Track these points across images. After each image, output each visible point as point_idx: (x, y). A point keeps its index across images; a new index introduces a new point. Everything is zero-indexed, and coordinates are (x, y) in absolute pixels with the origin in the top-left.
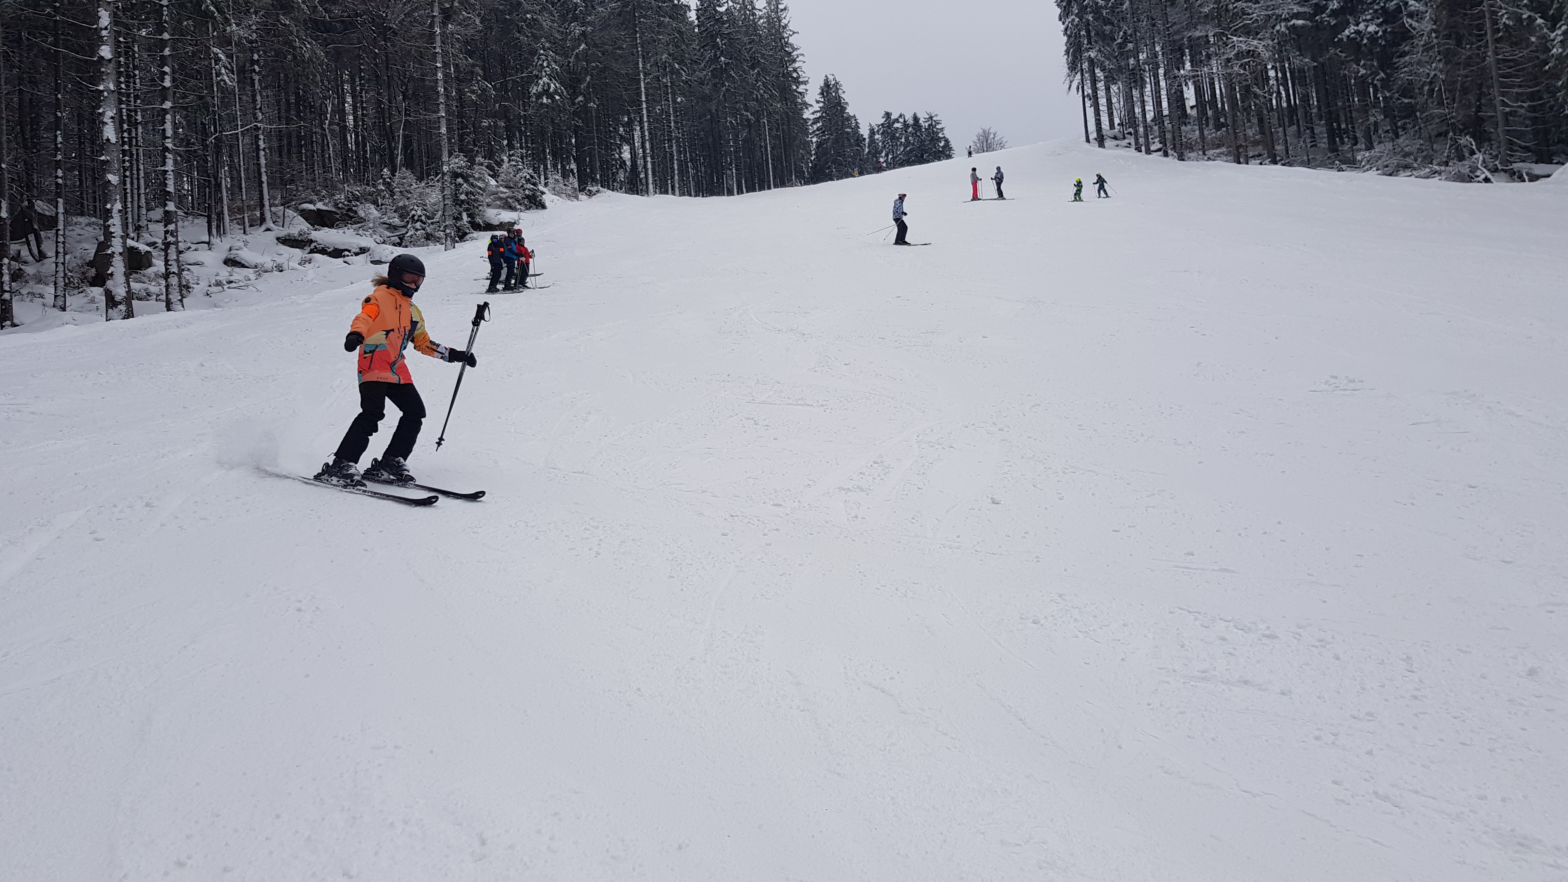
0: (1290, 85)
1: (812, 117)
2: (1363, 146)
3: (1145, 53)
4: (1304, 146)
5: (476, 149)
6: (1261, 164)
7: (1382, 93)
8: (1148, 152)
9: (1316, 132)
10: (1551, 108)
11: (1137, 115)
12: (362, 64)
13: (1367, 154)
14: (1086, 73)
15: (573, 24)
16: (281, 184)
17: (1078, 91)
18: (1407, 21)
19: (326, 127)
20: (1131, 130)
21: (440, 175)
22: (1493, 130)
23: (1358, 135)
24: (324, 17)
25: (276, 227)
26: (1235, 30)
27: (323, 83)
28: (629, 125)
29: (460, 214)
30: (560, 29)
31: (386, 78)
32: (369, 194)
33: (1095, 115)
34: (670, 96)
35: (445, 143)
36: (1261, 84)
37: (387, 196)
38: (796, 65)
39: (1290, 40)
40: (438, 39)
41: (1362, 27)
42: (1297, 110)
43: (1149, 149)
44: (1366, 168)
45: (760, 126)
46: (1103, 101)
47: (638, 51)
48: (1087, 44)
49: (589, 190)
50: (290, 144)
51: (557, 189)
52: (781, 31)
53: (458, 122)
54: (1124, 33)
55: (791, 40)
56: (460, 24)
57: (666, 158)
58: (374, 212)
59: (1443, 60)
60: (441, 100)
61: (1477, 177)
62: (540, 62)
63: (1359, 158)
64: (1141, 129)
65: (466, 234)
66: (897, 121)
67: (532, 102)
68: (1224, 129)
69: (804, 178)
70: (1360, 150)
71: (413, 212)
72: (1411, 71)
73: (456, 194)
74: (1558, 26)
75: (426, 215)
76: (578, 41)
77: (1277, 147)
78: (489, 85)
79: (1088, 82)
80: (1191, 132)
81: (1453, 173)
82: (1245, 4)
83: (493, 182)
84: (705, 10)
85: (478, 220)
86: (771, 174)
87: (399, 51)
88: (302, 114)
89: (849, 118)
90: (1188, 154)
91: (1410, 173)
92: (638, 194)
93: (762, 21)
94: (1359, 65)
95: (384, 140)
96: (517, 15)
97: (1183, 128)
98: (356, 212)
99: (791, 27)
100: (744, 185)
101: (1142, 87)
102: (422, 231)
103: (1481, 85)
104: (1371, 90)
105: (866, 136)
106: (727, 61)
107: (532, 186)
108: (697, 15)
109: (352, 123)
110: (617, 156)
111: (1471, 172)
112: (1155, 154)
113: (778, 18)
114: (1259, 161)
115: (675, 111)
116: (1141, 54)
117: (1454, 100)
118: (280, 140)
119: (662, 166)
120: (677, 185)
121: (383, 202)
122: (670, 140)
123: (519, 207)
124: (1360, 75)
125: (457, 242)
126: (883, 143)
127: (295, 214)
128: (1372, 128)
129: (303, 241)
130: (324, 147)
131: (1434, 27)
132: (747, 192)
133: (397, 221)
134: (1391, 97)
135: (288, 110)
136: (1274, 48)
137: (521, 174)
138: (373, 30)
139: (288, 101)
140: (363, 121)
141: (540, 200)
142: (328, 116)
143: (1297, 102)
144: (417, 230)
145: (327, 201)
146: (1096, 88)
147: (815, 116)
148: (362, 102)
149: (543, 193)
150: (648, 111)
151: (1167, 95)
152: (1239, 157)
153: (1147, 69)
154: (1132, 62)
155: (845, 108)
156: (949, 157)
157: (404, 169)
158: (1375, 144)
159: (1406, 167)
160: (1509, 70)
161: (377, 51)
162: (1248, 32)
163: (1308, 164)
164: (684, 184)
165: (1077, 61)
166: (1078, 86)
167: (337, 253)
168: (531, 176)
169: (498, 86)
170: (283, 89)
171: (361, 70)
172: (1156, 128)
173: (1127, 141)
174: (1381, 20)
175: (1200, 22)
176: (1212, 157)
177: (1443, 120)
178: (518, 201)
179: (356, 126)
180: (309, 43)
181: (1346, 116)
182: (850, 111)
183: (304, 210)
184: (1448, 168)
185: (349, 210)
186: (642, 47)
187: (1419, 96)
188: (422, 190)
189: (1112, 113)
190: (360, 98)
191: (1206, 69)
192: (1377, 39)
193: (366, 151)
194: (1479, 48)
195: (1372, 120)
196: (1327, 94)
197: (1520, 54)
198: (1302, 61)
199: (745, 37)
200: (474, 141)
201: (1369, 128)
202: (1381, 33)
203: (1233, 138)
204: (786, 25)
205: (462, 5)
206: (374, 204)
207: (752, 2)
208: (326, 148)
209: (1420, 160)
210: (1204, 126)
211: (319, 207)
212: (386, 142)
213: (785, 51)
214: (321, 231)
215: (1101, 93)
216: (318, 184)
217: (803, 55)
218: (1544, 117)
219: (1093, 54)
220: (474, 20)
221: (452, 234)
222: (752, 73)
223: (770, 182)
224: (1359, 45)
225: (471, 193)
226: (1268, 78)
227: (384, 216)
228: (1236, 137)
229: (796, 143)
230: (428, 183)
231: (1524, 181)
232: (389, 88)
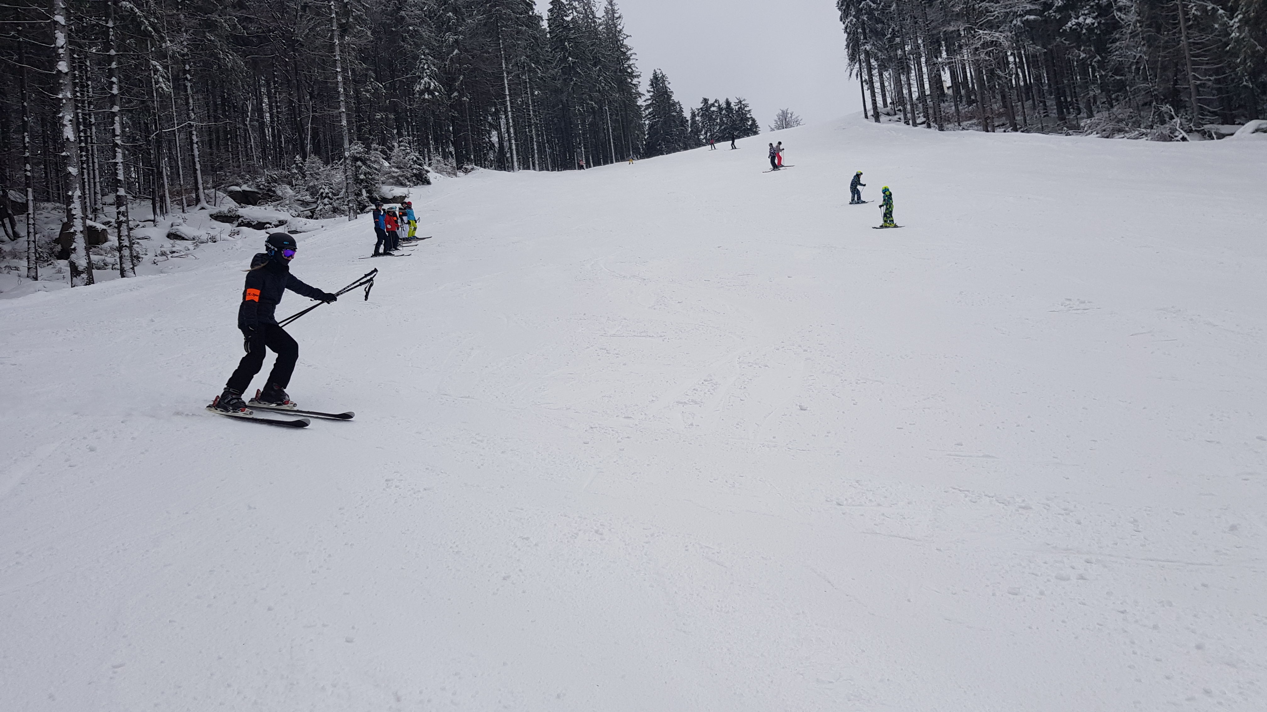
0: (1026, 68)
1: (644, 104)
2: (1085, 115)
3: (910, 46)
4: (1038, 116)
5: (371, 137)
6: (1005, 131)
7: (1099, 72)
8: (915, 124)
9: (1047, 104)
10: (1233, 80)
11: (905, 95)
12: (276, 71)
13: (1089, 122)
14: (863, 62)
15: (447, 34)
16: (212, 171)
17: (857, 77)
18: (1117, 14)
19: (247, 123)
20: (901, 107)
21: (343, 160)
22: (1187, 99)
23: (1081, 106)
24: (243, 33)
25: (209, 206)
26: (981, 25)
27: (244, 88)
28: (496, 114)
29: (360, 191)
30: (438, 38)
31: (295, 81)
32: (285, 177)
33: (872, 96)
34: (528, 90)
35: (345, 133)
36: (1003, 68)
37: (300, 177)
38: (631, 62)
39: (1024, 32)
40: (337, 49)
41: (1081, 19)
42: (1032, 87)
43: (916, 122)
44: (1088, 132)
45: (603, 112)
46: (877, 85)
47: (501, 55)
48: (863, 39)
49: (465, 168)
50: (218, 137)
51: (439, 168)
52: (617, 35)
53: (356, 116)
54: (892, 29)
55: (626, 42)
56: (355, 36)
57: (527, 141)
58: (289, 191)
59: (1146, 45)
60: (342, 99)
61: (1176, 137)
62: (422, 65)
63: (1082, 124)
64: (909, 107)
65: (365, 207)
66: (713, 105)
67: (416, 98)
68: (975, 104)
69: (640, 153)
70: (1083, 118)
71: (322, 190)
72: (1121, 54)
73: (356, 174)
74: (1236, 15)
75: (332, 193)
76: (452, 47)
77: (1017, 118)
78: (380, 85)
79: (865, 70)
80: (948, 108)
81: (1157, 134)
82: (988, 4)
83: (386, 164)
84: (555, 19)
85: (375, 195)
86: (613, 151)
87: (305, 59)
88: (227, 113)
89: (674, 104)
90: (946, 125)
91: (1123, 136)
92: (505, 170)
93: (601, 27)
94: (1080, 50)
95: (296, 132)
96: (402, 27)
97: (942, 104)
98: (274, 192)
99: (625, 31)
100: (591, 161)
101: (909, 73)
102: (330, 206)
103: (1177, 63)
104: (1090, 70)
105: (689, 118)
106: (574, 60)
107: (418, 166)
108: (548, 23)
109: (269, 119)
110: (487, 140)
111: (1171, 133)
112: (920, 126)
113: (614, 24)
114: (1003, 130)
115: (533, 102)
116: (906, 46)
117: (1156, 76)
118: (210, 135)
119: (524, 147)
120: (537, 162)
121: (297, 183)
122: (530, 126)
123: (408, 183)
124: (1081, 58)
125: (359, 214)
126: (703, 123)
127: (225, 195)
128: (1092, 100)
129: (232, 217)
130: (246, 139)
131: (1139, 18)
132: (594, 166)
133: (308, 198)
134: (1106, 76)
135: (215, 111)
136: (1012, 38)
137: (409, 157)
138: (283, 43)
139: (215, 103)
140: (278, 117)
141: (426, 177)
142: (249, 114)
143: (1032, 81)
144: (325, 205)
145: (250, 183)
146: (872, 75)
147: (647, 103)
148: (276, 102)
149: (428, 172)
150: (511, 103)
151: (929, 79)
152: (987, 126)
153: (912, 58)
154: (900, 53)
155: (671, 96)
156: (756, 133)
157: (313, 156)
158: (1095, 113)
159: (1120, 131)
160: (1198, 51)
161: (287, 60)
162: (991, 26)
163: (1042, 130)
164: (543, 161)
165: (855, 53)
166: (857, 74)
167: (260, 226)
168: (417, 158)
169: (388, 85)
170: (211, 93)
171: (275, 76)
172: (920, 105)
173: (897, 116)
174: (1096, 14)
175: (953, 19)
176: (966, 128)
177: (1148, 92)
178: (407, 178)
179: (272, 121)
180: (231, 55)
181: (1071, 91)
182: (675, 98)
183: (231, 192)
184: (1153, 130)
185: (269, 190)
186: (505, 51)
187: (1128, 74)
188: (328, 172)
189: (885, 94)
190: (274, 99)
191: (958, 57)
192: (1093, 29)
193: (282, 142)
194: (1174, 34)
195: (1091, 94)
196: (1055, 74)
197: (1207, 38)
198: (1034, 48)
199: (588, 40)
200: (369, 131)
201: (1089, 100)
202: (1096, 25)
203: (982, 112)
204: (621, 30)
205: (356, 20)
206: (289, 185)
207: (593, 12)
208: (248, 140)
209: (1130, 124)
210: (958, 102)
211: (244, 189)
212: (297, 134)
213: (621, 51)
214: (246, 209)
215: (876, 79)
216: (242, 170)
217: (635, 54)
218: (1227, 88)
219: (868, 47)
220: (367, 33)
221: (355, 207)
222: (594, 69)
223: (612, 157)
224: (1079, 34)
225: (369, 173)
226: (1008, 63)
227: (297, 194)
228: (984, 111)
229: (632, 125)
230: (333, 166)
231: (1213, 139)
232: (298, 90)
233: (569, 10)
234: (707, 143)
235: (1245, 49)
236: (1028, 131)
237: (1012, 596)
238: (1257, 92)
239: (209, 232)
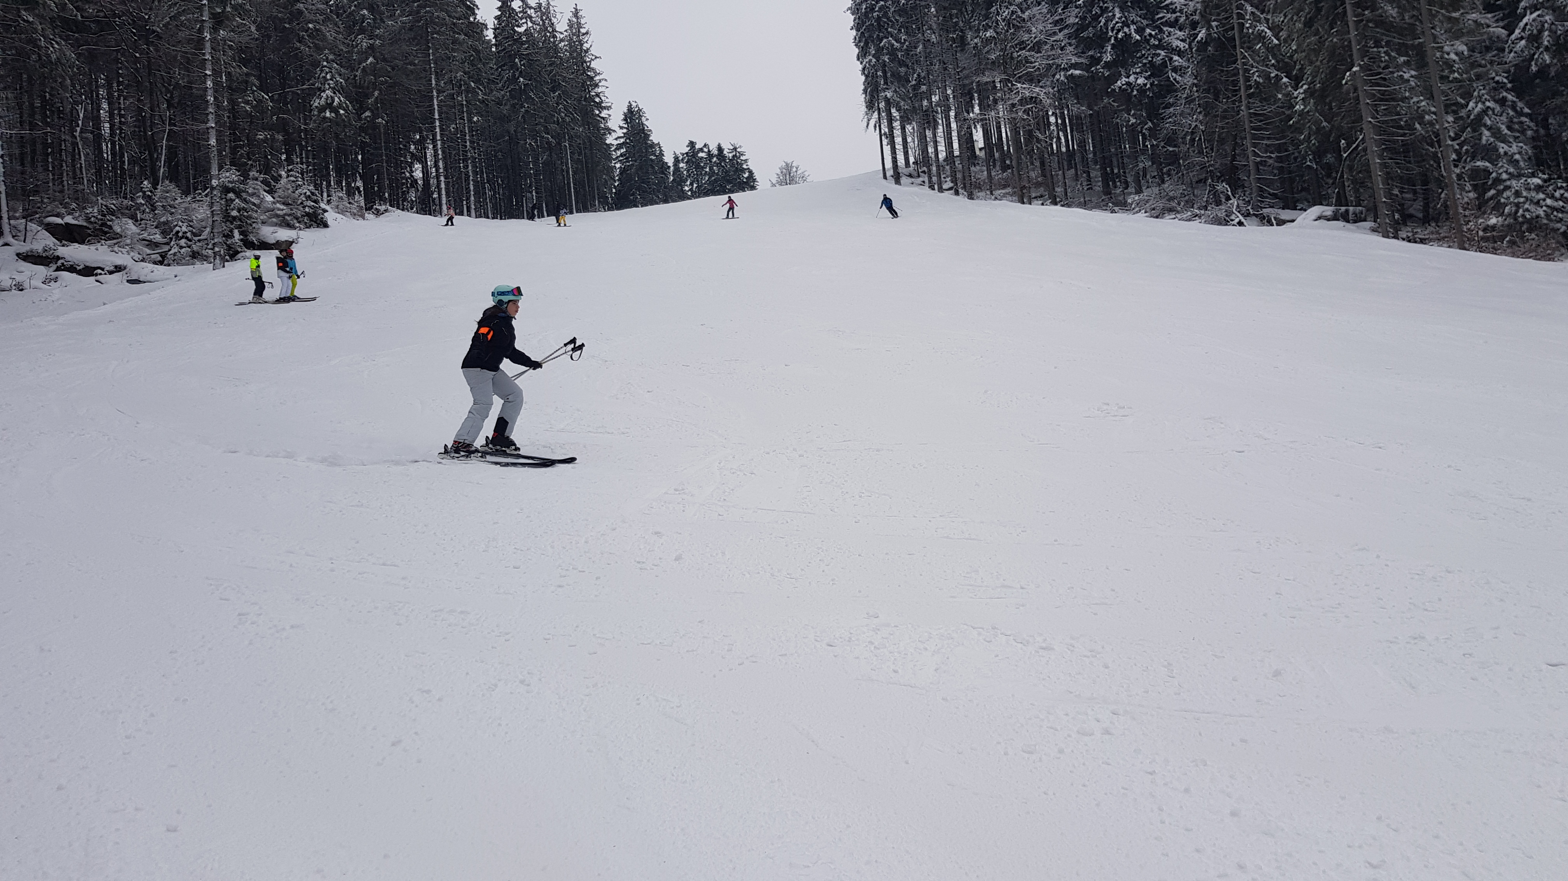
0: (1069, 131)
1: (615, 143)
2: (1133, 190)
3: (938, 96)
4: (1081, 189)
5: (250, 162)
6: (1043, 204)
7: (1150, 141)
8: (941, 190)
9: (1092, 175)
10: (1296, 159)
11: (930, 155)
12: (121, 68)
13: (1137, 198)
14: (883, 112)
15: (360, 37)
16: (23, 195)
17: (875, 129)
18: (1172, 75)
19: (77, 134)
20: (925, 169)
21: (208, 190)
22: (1246, 178)
23: (1129, 180)
24: (76, 16)
25: (16, 242)
26: (1019, 77)
27: (74, 88)
28: (421, 142)
29: (231, 231)
30: (346, 41)
31: (148, 84)
32: (127, 208)
33: (892, 153)
34: (465, 114)
35: (214, 154)
36: (1042, 129)
37: (147, 210)
38: (599, 90)
39: (1068, 88)
40: (208, 45)
41: (1132, 79)
42: (1075, 154)
43: (942, 187)
44: (1136, 210)
45: (561, 149)
46: (898, 140)
47: (431, 68)
48: (884, 85)
49: (376, 209)
50: (34, 151)
51: (341, 207)
52: (583, 55)
53: (230, 133)
54: (918, 75)
55: (593, 65)
56: (233, 31)
57: (461, 179)
58: (131, 227)
59: (1203, 113)
60: (211, 110)
61: (1232, 220)
62: (323, 75)
63: (1129, 201)
64: (934, 168)
65: (238, 252)
66: (701, 150)
67: (314, 116)
68: (1010, 171)
69: (607, 203)
70: (1131, 193)
71: (177, 228)
72: (1175, 121)
73: (227, 210)
74: (1300, 85)
75: (192, 231)
76: (365, 54)
77: (1056, 189)
78: (265, 96)
79: (885, 121)
80: (980, 172)
81: (1211, 216)
82: (1028, 53)
83: (269, 198)
84: (503, 30)
85: (252, 238)
86: (573, 198)
87: (163, 56)
88: (49, 120)
89: (653, 145)
90: (975, 192)
91: (1174, 216)
92: (430, 214)
93: (563, 44)
94: (1130, 114)
95: (145, 150)
96: (298, 24)
97: (973, 168)
98: (110, 227)
99: (593, 51)
100: (545, 209)
101: (935, 128)
102: (187, 249)
103: (1235, 137)
104: (1140, 137)
105: (671, 164)
106: (527, 82)
107: (313, 204)
108: (494, 33)
109: (109, 131)
110: (408, 175)
111: (1227, 216)
112: (947, 192)
113: (580, 41)
114: (1041, 202)
115: (471, 130)
116: (933, 96)
117: (1212, 149)
118: (23, 147)
119: (456, 186)
120: (473, 207)
121: (143, 217)
122: (465, 160)
123: (297, 225)
124: (1130, 123)
125: (228, 261)
126: (688, 171)
127: (40, 228)
128: (1141, 173)
129: (49, 258)
130: (74, 155)
131: (1195, 81)
132: (548, 216)
133: (158, 238)
134: (1157, 146)
135: (32, 115)
136: (1054, 95)
137: (300, 190)
138: (132, 32)
139: (32, 105)
140: (121, 129)
141: (322, 218)
142: (80, 122)
143: (1075, 147)
144: (181, 247)
145: (77, 215)
146: (892, 128)
147: (618, 142)
148: (120, 109)
149: (325, 211)
150: (442, 130)
151: (958, 137)
152: (1023, 197)
153: (940, 111)
154: (926, 104)
155: (649, 135)
156: (753, 188)
157: (167, 182)
158: (1144, 188)
159: (1171, 210)
160: (1259, 124)
161: (137, 55)
162: (1031, 79)
163: (1084, 205)
164: (481, 206)
165: (874, 100)
166: (875, 125)
167: (88, 271)
168: (311, 192)
169: (276, 97)
170: (26, 92)
171: (119, 75)
172: (948, 168)
173: (921, 179)
174: (1149, 73)
175: (987, 68)
176: (999, 197)
177: (1204, 167)
178: (297, 219)
179: (113, 133)
180: (57, 43)
181: (1118, 161)
182: (654, 138)
183: (48, 224)
184: (1207, 212)
185: (102, 225)
186: (435, 63)
187: (1182, 145)
188: (187, 205)
189: (907, 151)
190: (117, 104)
191: (993, 113)
192: (1145, 91)
193: (124, 162)
194: (1234, 102)
195: (1141, 165)
196: (1101, 141)
197: (1269, 109)
198: (1079, 109)
199: (545, 59)
200: (248, 154)
201: (1139, 173)
202: (1148, 86)
203: (1017, 179)
204: (588, 49)
205: (236, 10)
206: (132, 219)
207: (553, 24)
208: (77, 157)
209: (1182, 204)
210: (991, 167)
211: (68, 221)
212: (147, 152)
213: (587, 75)
214: (69, 247)
215: (897, 132)
216: (67, 196)
217: (606, 80)
218: (1290, 167)
219: (889, 94)
220: (250, 27)
221: (222, 252)
222: (552, 95)
223: (572, 206)
224: (1130, 95)
225: (245, 210)
226: (1049, 124)
227: (143, 232)
228: (1020, 179)
229: (598, 168)
230: (195, 198)
231: (1272, 225)
232: (151, 95)
233: (521, 19)
234: (693, 196)
235: (1309, 124)
236: (1069, 205)
237: (1026, 755)
238: (1321, 173)
239: (13, 277)
